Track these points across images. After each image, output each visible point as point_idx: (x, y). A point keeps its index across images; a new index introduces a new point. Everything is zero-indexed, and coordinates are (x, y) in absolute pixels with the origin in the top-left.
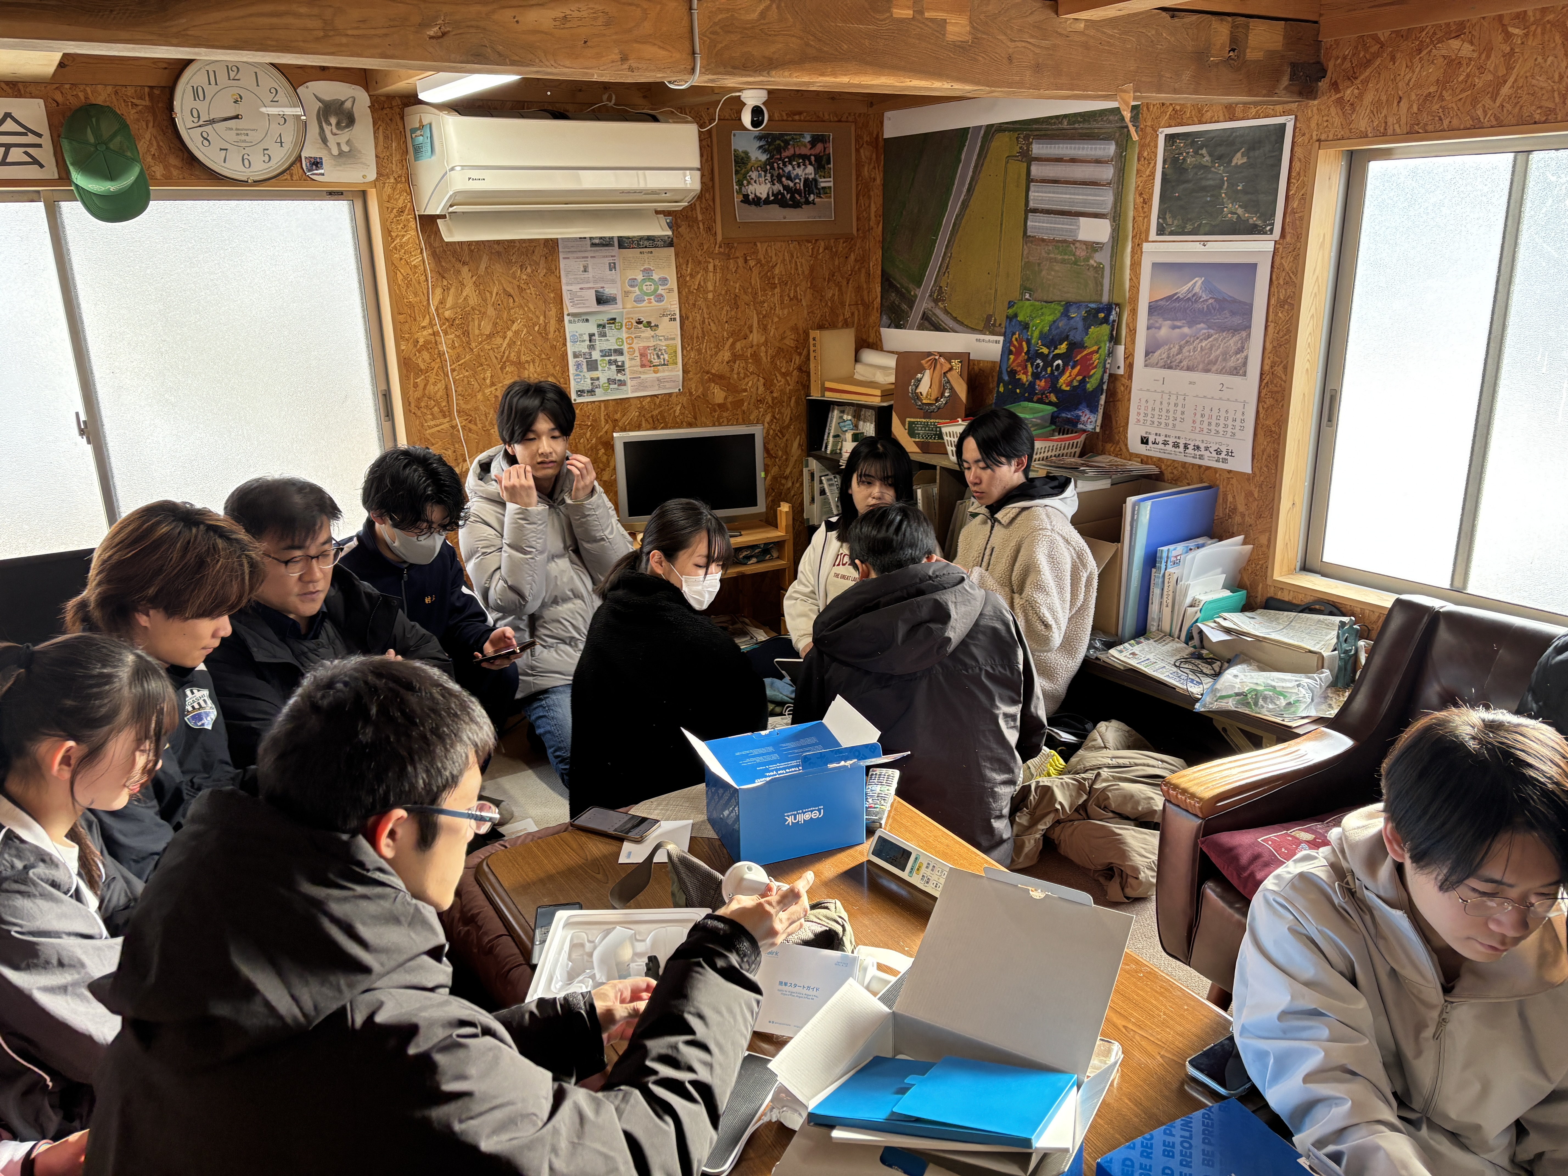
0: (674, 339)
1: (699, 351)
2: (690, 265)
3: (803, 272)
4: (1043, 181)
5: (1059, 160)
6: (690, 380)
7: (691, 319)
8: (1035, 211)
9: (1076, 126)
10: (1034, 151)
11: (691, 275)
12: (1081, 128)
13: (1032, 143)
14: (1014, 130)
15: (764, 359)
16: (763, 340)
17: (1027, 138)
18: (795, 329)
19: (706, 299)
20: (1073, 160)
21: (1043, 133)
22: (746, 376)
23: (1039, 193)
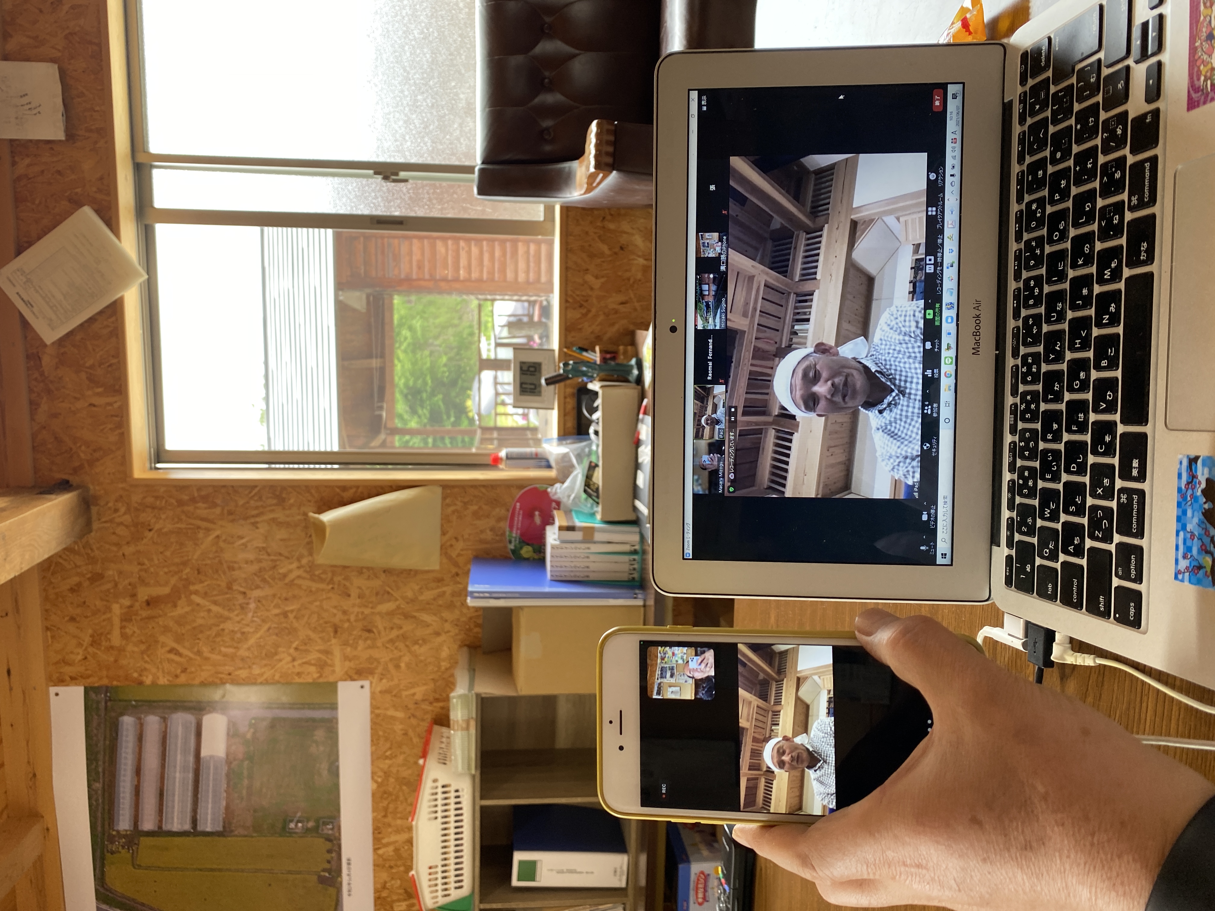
4: (160, 811)
5: (137, 791)
8: (194, 822)
9: (100, 770)
10: (127, 827)
12: (104, 763)
13: (118, 831)
14: (103, 859)
17: (112, 840)
20: (138, 771)
21: (106, 816)
23: (176, 814)
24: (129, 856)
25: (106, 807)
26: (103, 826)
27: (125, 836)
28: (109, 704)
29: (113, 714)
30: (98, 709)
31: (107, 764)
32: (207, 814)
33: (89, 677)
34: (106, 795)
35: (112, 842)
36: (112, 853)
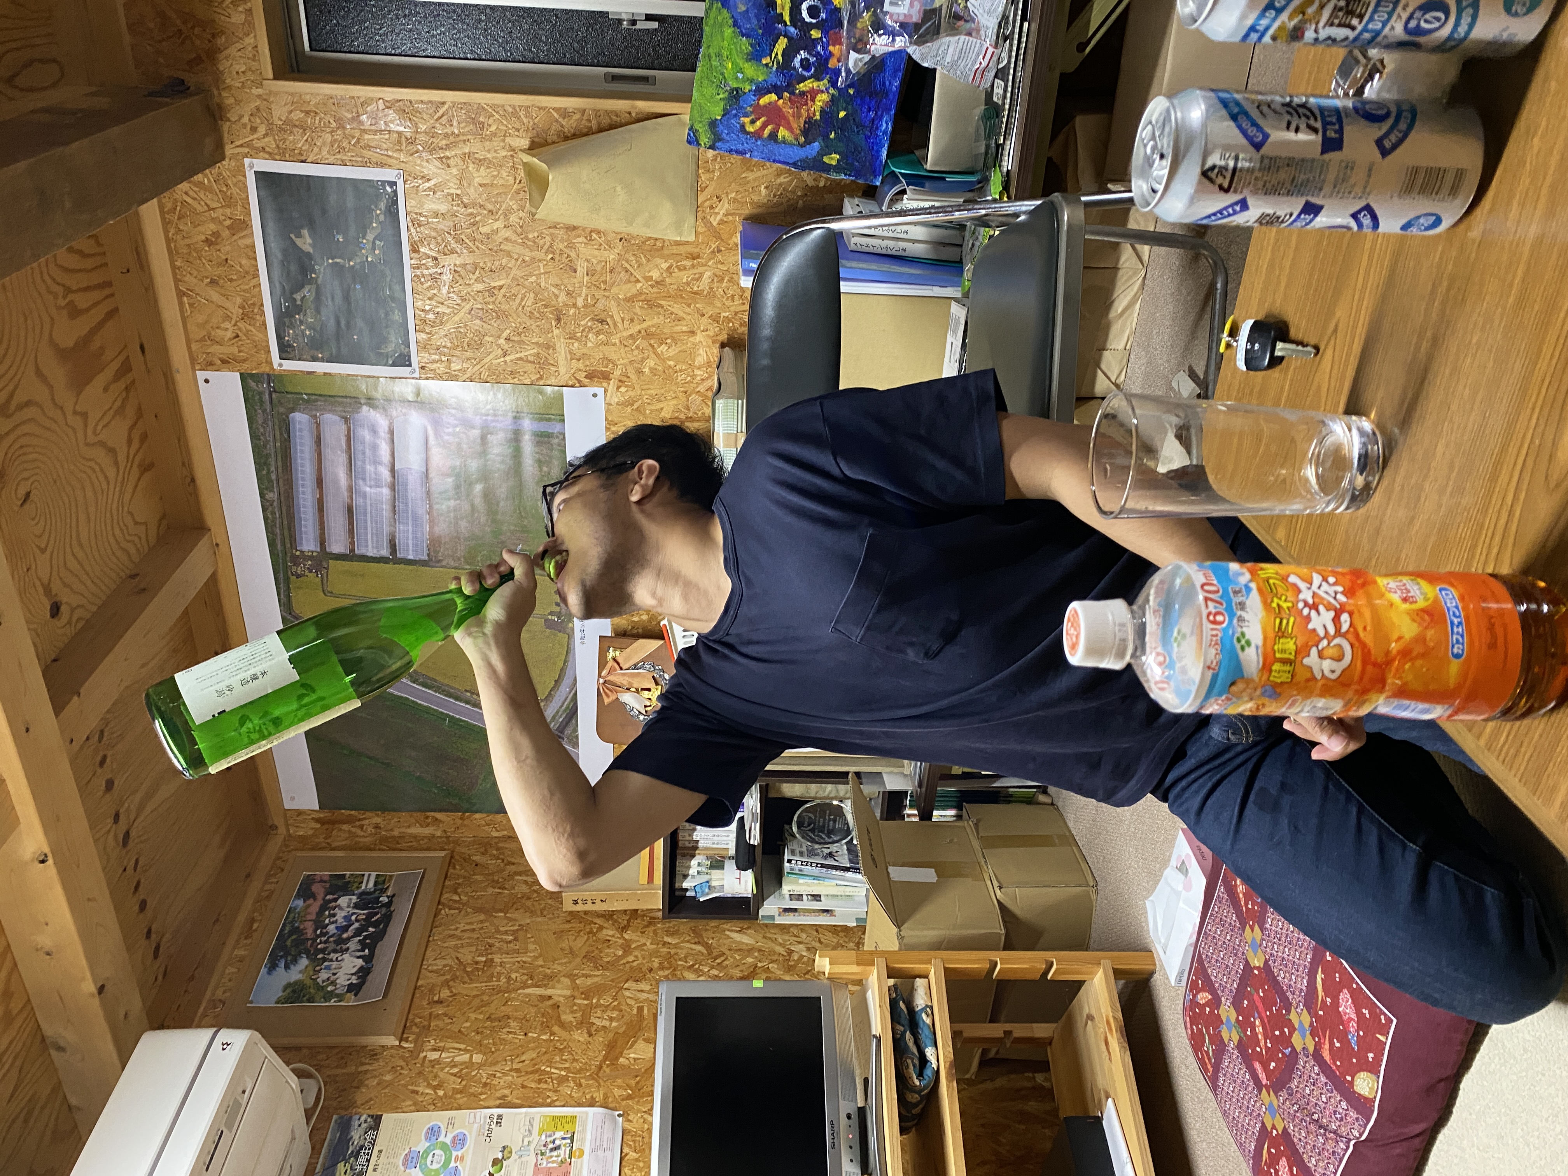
0: (532, 1120)
1: (562, 1080)
2: (421, 1089)
3: (482, 922)
4: (351, 531)
5: (321, 506)
6: (606, 1097)
7: (507, 1092)
8: (393, 547)
11: (435, 1088)
14: (287, 581)
15: (596, 979)
16: (566, 981)
17: (295, 560)
18: (559, 934)
19: (481, 1066)
20: (320, 482)
21: (286, 533)
22: (617, 1008)
23: (369, 536)
24: (318, 580)
25: (285, 523)
26: (283, 544)
27: (311, 558)
28: (274, 396)
29: (282, 410)
30: (262, 402)
31: (280, 470)
32: (408, 538)
33: (244, 361)
34: (284, 509)
35: (297, 564)
36: (298, 576)
